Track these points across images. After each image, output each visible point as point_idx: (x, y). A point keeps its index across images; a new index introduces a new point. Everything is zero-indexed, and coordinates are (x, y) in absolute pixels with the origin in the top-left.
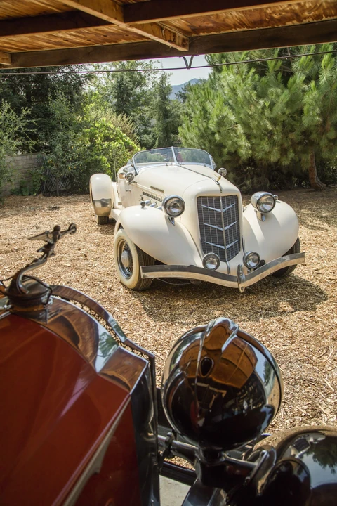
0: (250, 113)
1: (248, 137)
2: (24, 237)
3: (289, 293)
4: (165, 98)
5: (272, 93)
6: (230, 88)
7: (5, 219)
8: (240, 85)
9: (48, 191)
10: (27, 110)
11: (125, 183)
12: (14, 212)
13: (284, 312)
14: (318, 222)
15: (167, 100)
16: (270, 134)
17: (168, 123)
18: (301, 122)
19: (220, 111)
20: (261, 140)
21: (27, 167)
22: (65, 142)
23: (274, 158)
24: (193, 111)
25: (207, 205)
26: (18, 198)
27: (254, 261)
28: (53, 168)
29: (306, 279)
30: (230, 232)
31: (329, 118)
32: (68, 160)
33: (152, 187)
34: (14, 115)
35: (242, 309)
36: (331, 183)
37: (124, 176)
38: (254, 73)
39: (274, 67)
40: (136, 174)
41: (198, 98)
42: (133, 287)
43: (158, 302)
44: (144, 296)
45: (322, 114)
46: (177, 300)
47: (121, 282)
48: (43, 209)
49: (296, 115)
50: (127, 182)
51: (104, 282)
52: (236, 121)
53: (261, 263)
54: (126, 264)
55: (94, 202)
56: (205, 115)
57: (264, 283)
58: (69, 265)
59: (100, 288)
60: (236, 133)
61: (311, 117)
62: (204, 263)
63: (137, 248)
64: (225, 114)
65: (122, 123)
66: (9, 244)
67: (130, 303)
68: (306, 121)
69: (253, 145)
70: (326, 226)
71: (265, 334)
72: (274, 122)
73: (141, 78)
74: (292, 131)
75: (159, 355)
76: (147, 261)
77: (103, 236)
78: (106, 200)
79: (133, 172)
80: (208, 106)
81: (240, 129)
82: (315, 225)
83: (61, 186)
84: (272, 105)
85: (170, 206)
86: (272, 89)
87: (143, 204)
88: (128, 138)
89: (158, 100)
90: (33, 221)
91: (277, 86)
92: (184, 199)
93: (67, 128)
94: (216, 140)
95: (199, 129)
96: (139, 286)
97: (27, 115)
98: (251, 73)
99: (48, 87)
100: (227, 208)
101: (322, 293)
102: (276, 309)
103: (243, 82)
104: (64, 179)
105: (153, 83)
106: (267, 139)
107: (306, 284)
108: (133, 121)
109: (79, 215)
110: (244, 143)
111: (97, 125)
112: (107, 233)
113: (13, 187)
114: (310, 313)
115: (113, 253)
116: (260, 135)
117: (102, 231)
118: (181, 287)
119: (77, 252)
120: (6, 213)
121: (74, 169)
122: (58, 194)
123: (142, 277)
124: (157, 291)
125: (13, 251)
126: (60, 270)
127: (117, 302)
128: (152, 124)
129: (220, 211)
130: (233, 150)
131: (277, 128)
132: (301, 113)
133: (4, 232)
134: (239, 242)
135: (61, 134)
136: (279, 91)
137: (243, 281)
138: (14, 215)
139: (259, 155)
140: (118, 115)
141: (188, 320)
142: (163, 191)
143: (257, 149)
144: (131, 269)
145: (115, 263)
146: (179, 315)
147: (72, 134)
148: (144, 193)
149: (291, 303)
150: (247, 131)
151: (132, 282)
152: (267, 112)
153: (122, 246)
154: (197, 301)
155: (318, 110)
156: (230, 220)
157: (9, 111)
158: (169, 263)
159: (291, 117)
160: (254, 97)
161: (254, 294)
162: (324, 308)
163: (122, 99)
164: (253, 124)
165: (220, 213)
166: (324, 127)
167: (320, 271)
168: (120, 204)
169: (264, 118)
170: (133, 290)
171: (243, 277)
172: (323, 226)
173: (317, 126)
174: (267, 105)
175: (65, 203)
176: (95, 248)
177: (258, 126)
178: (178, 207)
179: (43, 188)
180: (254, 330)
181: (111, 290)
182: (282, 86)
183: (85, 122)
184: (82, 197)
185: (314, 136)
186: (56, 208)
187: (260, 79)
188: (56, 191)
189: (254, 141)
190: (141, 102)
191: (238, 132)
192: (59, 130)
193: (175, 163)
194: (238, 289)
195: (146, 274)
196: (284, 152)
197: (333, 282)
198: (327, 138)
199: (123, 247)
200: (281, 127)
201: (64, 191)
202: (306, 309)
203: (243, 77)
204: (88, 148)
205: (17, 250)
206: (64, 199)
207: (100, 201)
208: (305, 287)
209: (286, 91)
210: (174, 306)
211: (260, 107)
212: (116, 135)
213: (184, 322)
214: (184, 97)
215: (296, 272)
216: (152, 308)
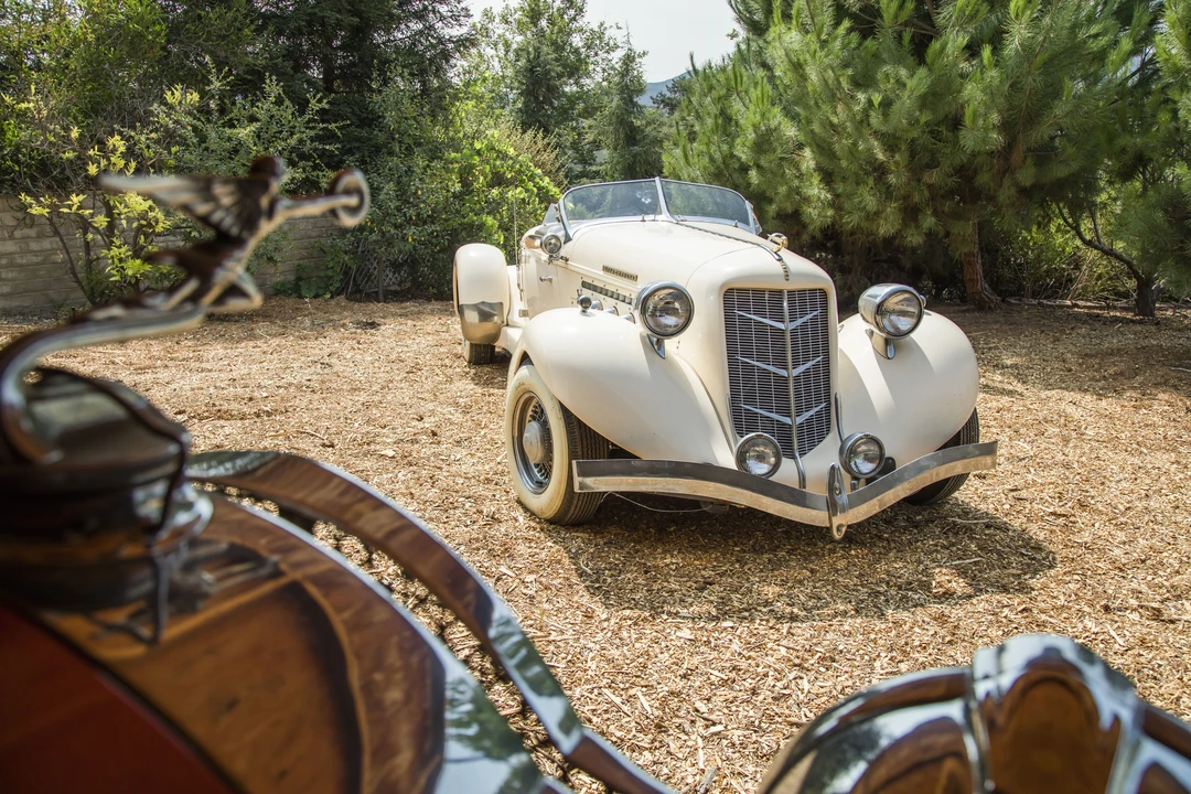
0: (835, 120)
1: (828, 178)
2: (290, 384)
3: (953, 545)
4: (631, 101)
5: (887, 76)
6: (790, 61)
7: (251, 344)
8: (814, 56)
9: (358, 291)
10: (320, 101)
11: (538, 260)
12: (275, 329)
13: (947, 596)
14: (998, 378)
15: (635, 105)
16: (880, 171)
17: (635, 156)
18: (956, 142)
19: (763, 115)
20: (858, 184)
21: (314, 234)
22: (405, 179)
23: (885, 228)
24: (698, 117)
25: (748, 312)
26: (290, 302)
27: (868, 459)
28: (374, 237)
29: (991, 511)
30: (807, 382)
31: (1021, 136)
32: (409, 221)
33: (606, 269)
34: (290, 111)
35: (834, 583)
36: (1012, 295)
37: (537, 242)
38: (850, 30)
39: (896, 17)
40: (568, 239)
41: (711, 88)
42: (549, 514)
43: (616, 557)
44: (578, 540)
45: (1006, 127)
46: (664, 552)
47: (519, 502)
48: (344, 325)
49: (942, 129)
50: (545, 256)
51: (476, 499)
52: (802, 138)
53: (887, 465)
54: (535, 453)
55: (461, 309)
56: (727, 124)
57: (887, 518)
58: (390, 453)
59: (466, 514)
60: (798, 170)
61: (982, 131)
62: (741, 458)
63: (567, 415)
64: (773, 124)
65: (535, 148)
66: (251, 399)
67: (543, 556)
68: (969, 139)
69: (837, 196)
70: (1019, 387)
71: (904, 652)
72: (890, 143)
73: (579, 60)
74: (933, 164)
75: (618, 700)
76: (590, 446)
77: (479, 390)
78: (490, 305)
79: (561, 234)
80: (736, 106)
81: (808, 159)
82: (990, 383)
83: (390, 279)
84: (886, 104)
85: (655, 309)
86: (887, 68)
87: (585, 303)
88: (547, 179)
89: (614, 104)
90: (317, 351)
91: (899, 61)
92: (691, 291)
93: (409, 149)
94: (749, 184)
95: (712, 160)
96: (566, 512)
97: (322, 112)
98: (841, 30)
99: (373, 57)
100: (799, 322)
101: (1038, 548)
102: (926, 587)
103: (822, 48)
104: (396, 266)
105: (604, 70)
106: (871, 182)
107: (992, 524)
108: (558, 145)
109: (424, 342)
110: (816, 190)
111: (478, 146)
112: (488, 383)
113: (279, 278)
114: (1017, 600)
115: (502, 431)
116: (856, 174)
117: (476, 379)
118: (673, 520)
119: (415, 423)
120: (257, 331)
121: (420, 242)
122: (381, 297)
123: (577, 490)
124: (612, 529)
125: (258, 416)
126: (367, 464)
127: (507, 552)
128: (598, 160)
129: (781, 326)
130: (790, 209)
131: (897, 157)
132: (956, 123)
133: (246, 371)
134: (828, 408)
135: (393, 162)
136: (903, 72)
137: (843, 510)
138: (275, 336)
139: (851, 220)
140: (524, 132)
141: (695, 608)
142: (634, 278)
143: (847, 206)
144: (546, 468)
145: (506, 455)
146: (672, 592)
147: (420, 162)
148: (584, 285)
149: (962, 572)
150: (826, 163)
151: (548, 500)
152: (875, 119)
153: (528, 409)
154: (716, 559)
155: (995, 118)
156: (806, 351)
157: (279, 102)
158: (647, 455)
159: (932, 132)
160: (845, 85)
161: (863, 544)
162: (1051, 588)
163: (536, 98)
164: (841, 145)
165: (782, 332)
166: (1007, 159)
167: (1024, 494)
168: (524, 314)
169: (866, 131)
170: (550, 521)
171: (843, 498)
172: (1011, 388)
173: (991, 154)
174: (876, 103)
175: (394, 315)
176: (458, 417)
177: (852, 152)
178: (674, 312)
179: (348, 283)
180: (875, 641)
181: (494, 519)
182: (911, 60)
183: (453, 139)
184: (436, 305)
185: (983, 179)
186: (373, 325)
187: (860, 44)
188: (377, 293)
189: (840, 188)
190: (576, 112)
191: (804, 167)
192: (391, 153)
193: (665, 216)
194: (829, 529)
195: (589, 481)
196: (911, 213)
197: (1061, 521)
198: (1017, 184)
199: (530, 413)
200: (907, 155)
201: (395, 293)
202: (1005, 589)
203: (823, 37)
204: (455, 196)
205: (269, 414)
206: (392, 308)
207: (476, 307)
208: (991, 531)
209: (922, 72)
210: (656, 567)
211: (857, 108)
212: (520, 172)
213: (684, 612)
214: (672, 105)
215: (963, 495)
216: (598, 572)
